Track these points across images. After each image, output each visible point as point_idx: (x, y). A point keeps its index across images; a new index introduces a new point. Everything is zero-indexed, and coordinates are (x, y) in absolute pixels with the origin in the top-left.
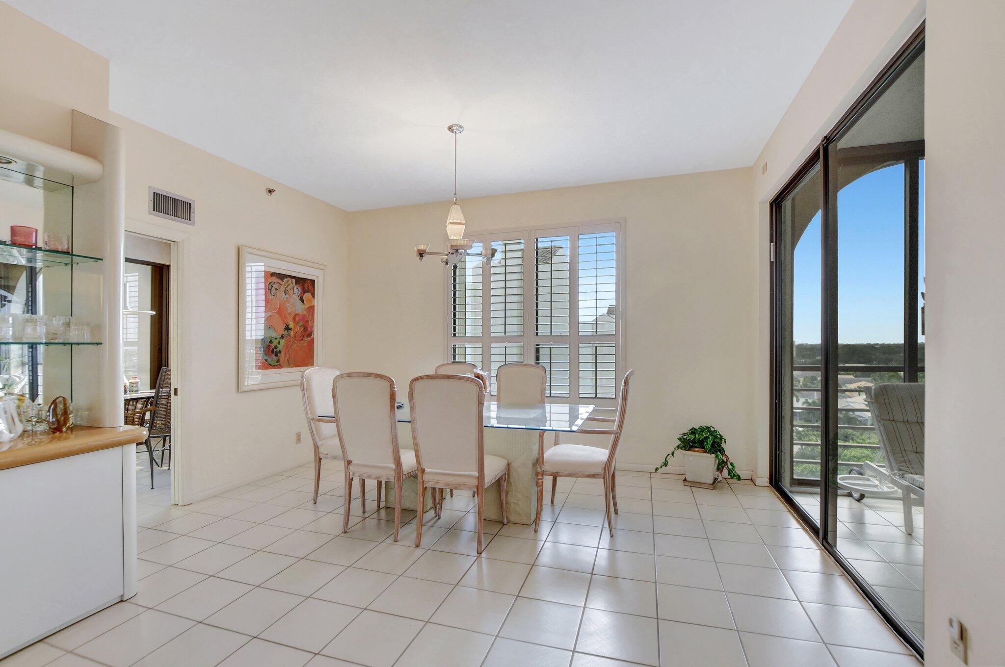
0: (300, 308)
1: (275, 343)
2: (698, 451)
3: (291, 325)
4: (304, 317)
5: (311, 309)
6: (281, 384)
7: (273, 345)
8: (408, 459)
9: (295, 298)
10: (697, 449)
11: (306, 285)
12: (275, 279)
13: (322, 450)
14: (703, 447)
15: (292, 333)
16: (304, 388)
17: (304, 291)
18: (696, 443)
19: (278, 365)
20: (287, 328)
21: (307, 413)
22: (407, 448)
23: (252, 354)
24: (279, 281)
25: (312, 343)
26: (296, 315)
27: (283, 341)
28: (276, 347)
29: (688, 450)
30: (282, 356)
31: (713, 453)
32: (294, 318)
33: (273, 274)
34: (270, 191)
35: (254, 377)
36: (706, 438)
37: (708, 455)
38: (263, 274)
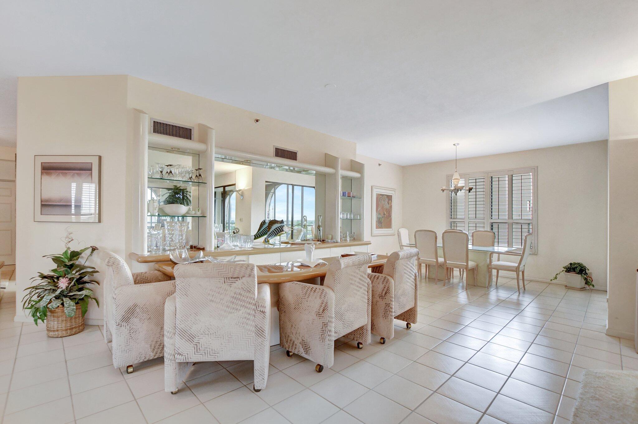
0: (387, 206)
1: (381, 219)
2: (572, 273)
4: (389, 209)
5: (391, 207)
9: (387, 202)
10: (572, 272)
11: (389, 198)
14: (575, 271)
15: (385, 216)
16: (399, 235)
17: (389, 200)
18: (571, 269)
19: (381, 227)
20: (384, 214)
23: (375, 223)
24: (381, 197)
25: (391, 220)
26: (387, 209)
27: (383, 219)
28: (381, 221)
29: (568, 272)
30: (382, 224)
31: (580, 274)
33: (379, 195)
34: (380, 165)
36: (576, 267)
37: (578, 275)
38: (377, 195)
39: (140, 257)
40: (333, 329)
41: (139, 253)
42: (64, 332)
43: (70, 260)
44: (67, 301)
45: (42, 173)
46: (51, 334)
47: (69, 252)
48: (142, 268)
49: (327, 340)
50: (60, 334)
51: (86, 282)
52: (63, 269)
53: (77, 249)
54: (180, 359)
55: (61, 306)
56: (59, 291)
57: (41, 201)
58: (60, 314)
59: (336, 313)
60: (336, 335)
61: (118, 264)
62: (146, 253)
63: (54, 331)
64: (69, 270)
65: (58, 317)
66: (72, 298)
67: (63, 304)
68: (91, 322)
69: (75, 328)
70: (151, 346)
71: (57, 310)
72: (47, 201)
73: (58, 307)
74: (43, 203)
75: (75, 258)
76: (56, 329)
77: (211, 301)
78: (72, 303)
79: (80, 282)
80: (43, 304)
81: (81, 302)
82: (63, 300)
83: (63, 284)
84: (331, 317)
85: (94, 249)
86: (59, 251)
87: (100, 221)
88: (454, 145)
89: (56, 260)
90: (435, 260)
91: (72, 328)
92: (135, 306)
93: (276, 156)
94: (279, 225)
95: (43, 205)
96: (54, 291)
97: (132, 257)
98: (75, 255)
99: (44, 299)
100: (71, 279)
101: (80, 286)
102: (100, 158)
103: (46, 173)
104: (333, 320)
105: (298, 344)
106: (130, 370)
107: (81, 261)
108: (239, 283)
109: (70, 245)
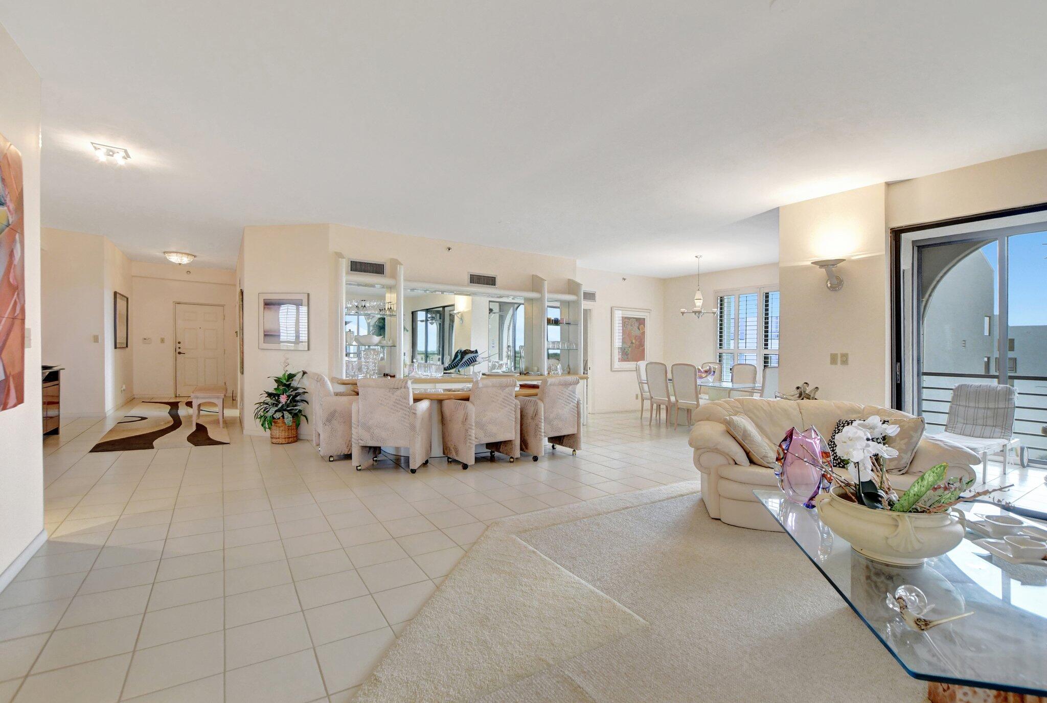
0: (638, 333)
1: (626, 350)
3: (634, 341)
4: (640, 337)
5: (643, 333)
6: (628, 369)
7: (626, 351)
8: (673, 399)
9: (636, 328)
11: (641, 322)
12: (626, 321)
13: (644, 396)
15: (634, 345)
16: (637, 370)
17: (640, 324)
19: (627, 360)
20: (632, 343)
21: (638, 380)
22: (672, 396)
23: (617, 355)
24: (628, 320)
25: (644, 350)
26: (636, 336)
27: (630, 349)
30: (629, 357)
32: (635, 338)
33: (626, 318)
34: (624, 279)
35: (617, 365)
38: (621, 318)
39: (339, 380)
40: (474, 435)
41: (339, 377)
42: (283, 440)
43: (288, 381)
44: (286, 414)
45: (264, 308)
46: (274, 441)
47: (287, 375)
48: (342, 389)
49: (468, 443)
50: (281, 441)
51: (298, 401)
52: (281, 388)
53: (293, 373)
54: (363, 443)
55: (281, 418)
56: (280, 405)
57: (264, 332)
58: (280, 425)
59: (476, 423)
60: (477, 440)
61: (324, 380)
62: (344, 377)
63: (276, 438)
64: (287, 389)
65: (279, 427)
66: (290, 412)
67: (283, 416)
68: (301, 437)
69: (291, 437)
70: (346, 443)
71: (278, 421)
72: (268, 332)
73: (280, 418)
74: (265, 334)
75: (291, 380)
76: (277, 437)
77: (381, 404)
78: (290, 416)
79: (294, 400)
80: (269, 414)
81: (297, 415)
82: (283, 413)
83: (283, 399)
84: (471, 425)
85: (304, 373)
86: (280, 374)
87: (309, 349)
88: (696, 257)
89: (278, 381)
90: (667, 399)
91: (289, 438)
92: (335, 411)
93: (471, 282)
94: (472, 355)
95: (265, 335)
96: (277, 405)
97: (333, 380)
98: (291, 377)
99: (270, 411)
100: (289, 396)
101: (295, 404)
102: (308, 295)
103: (267, 308)
104: (473, 428)
105: (453, 449)
106: (332, 459)
107: (294, 384)
108: (398, 392)
109: (287, 368)
